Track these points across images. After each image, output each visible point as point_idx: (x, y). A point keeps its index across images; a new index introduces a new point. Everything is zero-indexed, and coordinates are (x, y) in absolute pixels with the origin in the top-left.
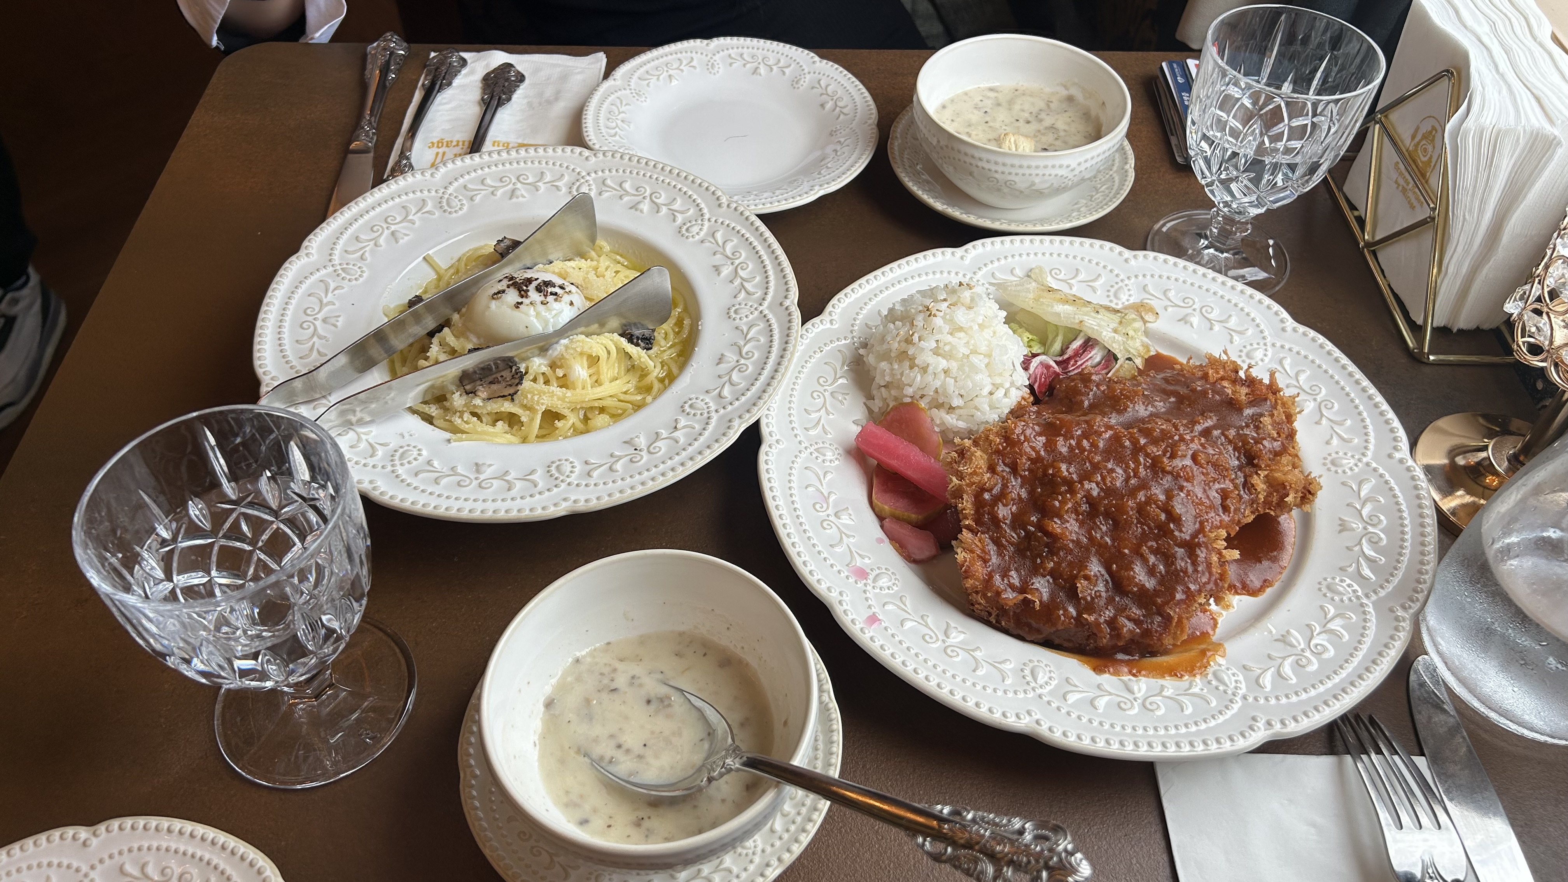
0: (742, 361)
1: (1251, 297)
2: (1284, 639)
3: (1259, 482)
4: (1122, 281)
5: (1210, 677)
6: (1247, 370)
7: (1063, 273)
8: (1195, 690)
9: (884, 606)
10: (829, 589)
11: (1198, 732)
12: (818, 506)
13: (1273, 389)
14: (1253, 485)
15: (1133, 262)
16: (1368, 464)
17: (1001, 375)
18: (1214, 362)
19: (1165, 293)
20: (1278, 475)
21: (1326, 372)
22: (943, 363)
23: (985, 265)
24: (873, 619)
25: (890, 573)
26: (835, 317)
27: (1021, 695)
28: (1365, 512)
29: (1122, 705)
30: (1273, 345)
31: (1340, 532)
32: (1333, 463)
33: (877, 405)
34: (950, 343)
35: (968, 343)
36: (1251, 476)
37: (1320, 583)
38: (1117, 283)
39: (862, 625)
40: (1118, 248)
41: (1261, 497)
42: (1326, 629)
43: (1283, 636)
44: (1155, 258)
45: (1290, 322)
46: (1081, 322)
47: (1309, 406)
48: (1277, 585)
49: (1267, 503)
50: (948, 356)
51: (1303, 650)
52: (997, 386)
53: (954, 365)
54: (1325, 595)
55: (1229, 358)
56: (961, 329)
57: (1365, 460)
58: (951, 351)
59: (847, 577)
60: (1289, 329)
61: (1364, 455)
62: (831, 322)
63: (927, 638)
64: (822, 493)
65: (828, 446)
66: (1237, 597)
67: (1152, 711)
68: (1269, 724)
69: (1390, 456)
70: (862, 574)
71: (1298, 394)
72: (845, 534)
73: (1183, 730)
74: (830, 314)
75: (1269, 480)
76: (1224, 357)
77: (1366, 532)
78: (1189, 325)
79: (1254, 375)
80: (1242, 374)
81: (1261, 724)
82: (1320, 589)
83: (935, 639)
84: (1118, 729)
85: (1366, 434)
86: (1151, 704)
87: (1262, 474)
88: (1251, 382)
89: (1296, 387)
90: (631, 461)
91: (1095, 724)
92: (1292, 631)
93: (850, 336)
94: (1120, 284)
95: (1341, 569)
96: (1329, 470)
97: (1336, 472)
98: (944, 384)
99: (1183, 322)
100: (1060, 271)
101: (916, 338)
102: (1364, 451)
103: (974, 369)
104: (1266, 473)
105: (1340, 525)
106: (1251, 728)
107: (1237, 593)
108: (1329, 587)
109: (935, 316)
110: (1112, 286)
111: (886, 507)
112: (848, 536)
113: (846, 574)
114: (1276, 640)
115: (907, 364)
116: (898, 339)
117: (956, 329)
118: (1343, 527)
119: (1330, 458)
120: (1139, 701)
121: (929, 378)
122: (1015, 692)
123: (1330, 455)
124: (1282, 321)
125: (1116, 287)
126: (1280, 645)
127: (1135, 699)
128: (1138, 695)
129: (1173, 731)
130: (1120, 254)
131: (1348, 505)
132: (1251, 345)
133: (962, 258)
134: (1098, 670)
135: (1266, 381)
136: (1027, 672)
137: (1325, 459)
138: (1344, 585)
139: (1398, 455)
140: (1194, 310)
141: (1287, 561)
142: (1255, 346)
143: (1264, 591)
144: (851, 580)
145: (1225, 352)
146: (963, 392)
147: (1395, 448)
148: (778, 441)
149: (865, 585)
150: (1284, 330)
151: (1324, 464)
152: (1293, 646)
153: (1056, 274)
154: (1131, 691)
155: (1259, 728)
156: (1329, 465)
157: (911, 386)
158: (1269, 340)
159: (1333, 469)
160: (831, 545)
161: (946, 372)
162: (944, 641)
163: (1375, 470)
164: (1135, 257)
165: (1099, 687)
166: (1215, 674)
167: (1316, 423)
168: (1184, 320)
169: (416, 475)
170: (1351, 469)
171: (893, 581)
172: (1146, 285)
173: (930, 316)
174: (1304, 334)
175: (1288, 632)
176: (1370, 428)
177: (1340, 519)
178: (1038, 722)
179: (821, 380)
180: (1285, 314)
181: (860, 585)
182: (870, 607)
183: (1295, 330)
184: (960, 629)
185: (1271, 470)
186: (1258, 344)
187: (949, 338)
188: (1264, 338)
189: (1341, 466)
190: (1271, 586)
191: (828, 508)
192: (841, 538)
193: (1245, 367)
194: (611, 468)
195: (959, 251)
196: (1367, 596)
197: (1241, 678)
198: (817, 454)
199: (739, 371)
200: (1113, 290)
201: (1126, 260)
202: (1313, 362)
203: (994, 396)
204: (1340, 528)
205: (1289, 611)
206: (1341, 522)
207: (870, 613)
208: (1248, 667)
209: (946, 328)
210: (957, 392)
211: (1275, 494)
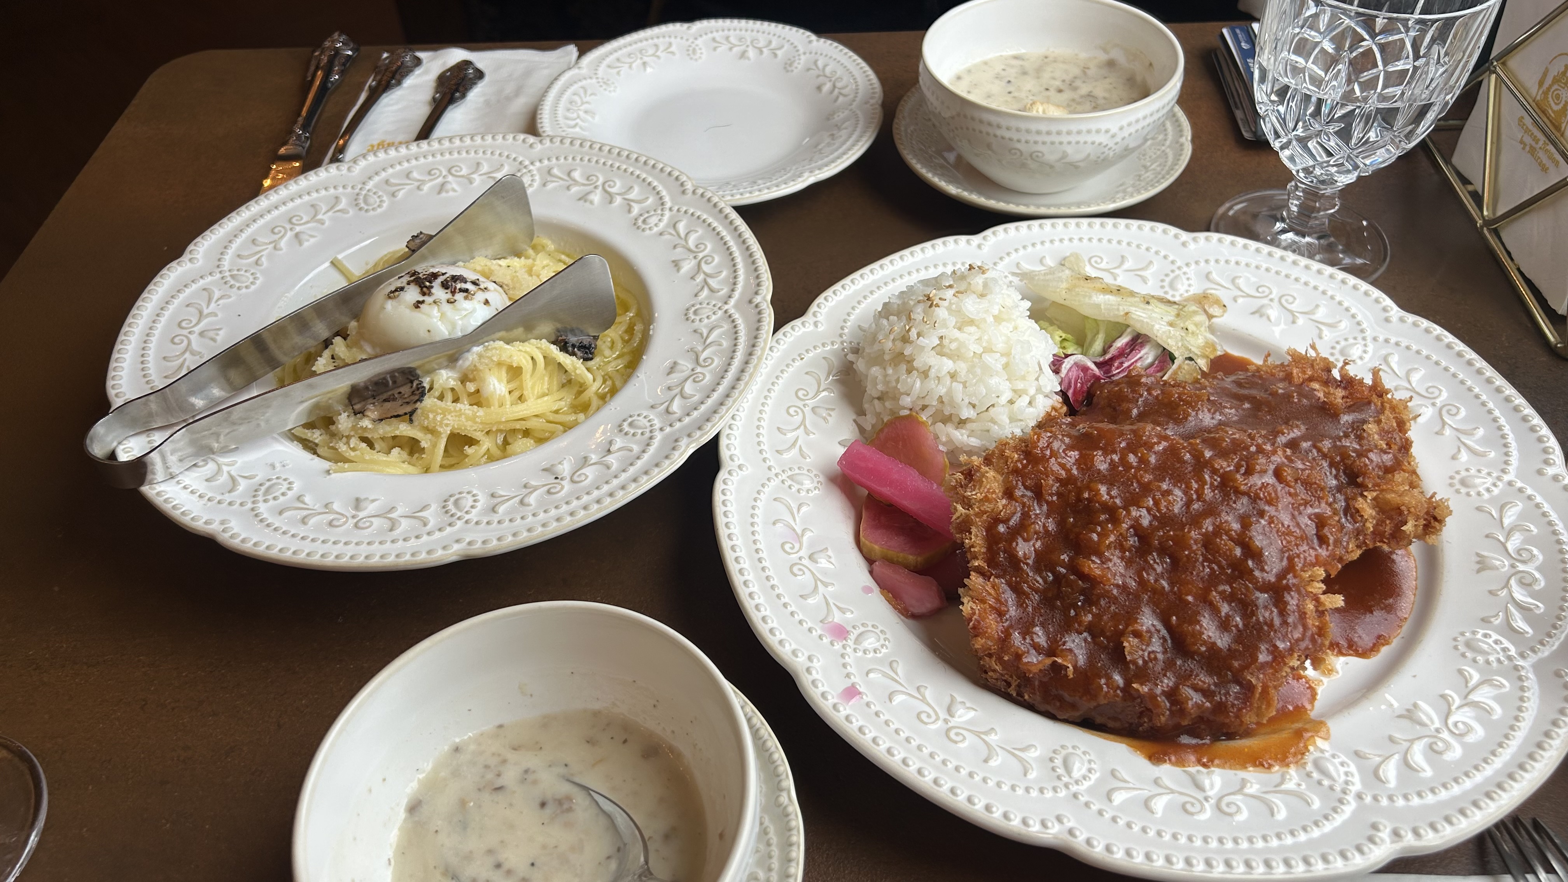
0: (699, 370)
1: (1343, 282)
2: (1410, 715)
3: (1366, 507)
4: (1179, 268)
5: (1309, 767)
6: (1342, 368)
7: (1105, 260)
8: (1290, 785)
9: (867, 674)
10: (794, 653)
11: (1296, 847)
12: (787, 547)
13: (1378, 390)
14: (1357, 511)
15: (1192, 246)
16: (1510, 484)
17: (1023, 378)
18: (1298, 359)
19: (1233, 281)
20: (1391, 496)
21: (1446, 369)
22: (948, 365)
23: (1008, 254)
24: (851, 692)
25: (878, 631)
26: (820, 318)
27: (1049, 794)
28: (1511, 546)
29: (1188, 807)
30: (1375, 339)
31: (1478, 571)
32: (1463, 482)
33: (869, 422)
34: (956, 339)
35: (980, 339)
36: (1354, 499)
37: (1455, 639)
38: (1173, 271)
39: (835, 701)
40: (1173, 230)
41: (1370, 526)
42: (1468, 701)
43: (1408, 710)
44: (1220, 241)
45: (1395, 311)
46: (1127, 314)
47: (1427, 413)
48: (1396, 643)
49: (1378, 534)
50: (954, 356)
51: (1437, 730)
52: (1018, 393)
53: (962, 367)
54: (1463, 655)
55: (1318, 354)
56: (972, 322)
57: (1506, 478)
58: (958, 349)
59: (820, 637)
60: (1394, 319)
61: (1503, 471)
62: (816, 324)
63: (923, 717)
64: (794, 530)
65: (805, 472)
66: (1342, 659)
67: (1230, 815)
68: (1396, 834)
69: (1540, 472)
70: (840, 632)
71: (1411, 398)
72: (822, 582)
73: (1274, 843)
74: (814, 314)
75: (1380, 505)
76: (1312, 353)
77: (1513, 571)
78: (1265, 318)
79: (1352, 374)
80: (1336, 374)
81: (1385, 834)
82: (1456, 648)
83: (934, 717)
84: (1183, 840)
85: (1506, 445)
86: (1228, 805)
87: (1370, 495)
88: (1348, 383)
89: (1407, 389)
90: (549, 492)
91: (1152, 833)
92: (1420, 703)
93: (839, 340)
94: (1177, 272)
95: (1483, 620)
96: (1458, 492)
97: (1468, 494)
98: (950, 391)
99: (1257, 315)
100: (1101, 259)
101: (913, 333)
102: (1505, 466)
103: (986, 369)
104: (1375, 494)
105: (1478, 563)
106: (1371, 840)
107: (1341, 653)
108: (1468, 645)
109: (937, 306)
110: (1167, 275)
111: (876, 547)
112: (826, 585)
113: (819, 632)
114: (1400, 716)
115: (903, 367)
116: (892, 337)
117: (965, 322)
118: (1482, 565)
119: (1458, 477)
120: (1212, 801)
121: (932, 384)
122: (1041, 791)
123: (1458, 472)
124: (1385, 310)
125: (1172, 275)
126: (1405, 723)
127: (1206, 799)
128: (1210, 793)
129: (1260, 844)
130: (1176, 236)
131: (1487, 536)
132: (1346, 340)
133: (979, 246)
134: (1155, 758)
135: (1368, 381)
136: (1058, 762)
137: (1451, 478)
138: (1490, 641)
139: (1550, 471)
140: (1271, 300)
141: (1408, 610)
142: (1351, 341)
143: (1378, 651)
144: (826, 640)
145: (1313, 347)
146: (974, 401)
147: (1547, 462)
148: (740, 467)
149: (844, 647)
150: (1387, 320)
151: (1451, 485)
152: (1422, 724)
153: (1096, 262)
154: (1199, 787)
155: (1382, 840)
156: (1458, 486)
157: (908, 395)
158: (1369, 334)
159: (1463, 490)
160: (801, 596)
161: (953, 376)
162: (946, 721)
163: (1521, 490)
164: (1194, 239)
165: (1156, 782)
166: (1317, 764)
167: (1437, 433)
168: (1259, 312)
169: (281, 513)
170: (1488, 490)
171: (882, 642)
172: (1209, 273)
173: (931, 306)
174: (1415, 324)
175: (1415, 705)
176: (1511, 438)
177: (1478, 555)
178: (1071, 832)
179: (800, 394)
180: (1388, 302)
181: (838, 646)
182: (848, 676)
183: (1402, 320)
184: (968, 705)
185: (1382, 491)
186: (1355, 338)
187: (956, 334)
188: (1362, 331)
189: (1474, 486)
190: (1387, 643)
191: (800, 548)
192: (816, 587)
193: (1340, 365)
194: (522, 502)
195: (976, 239)
196: (1522, 656)
197: (1353, 768)
198: (790, 482)
199: (694, 381)
200: (1168, 280)
201: (1184, 244)
202: (1428, 357)
203: (1016, 406)
204: (1478, 566)
205: (1414, 676)
206: (1479, 559)
207: (848, 683)
208: (1362, 754)
209: (952, 321)
210: (967, 401)
211: (1388, 522)
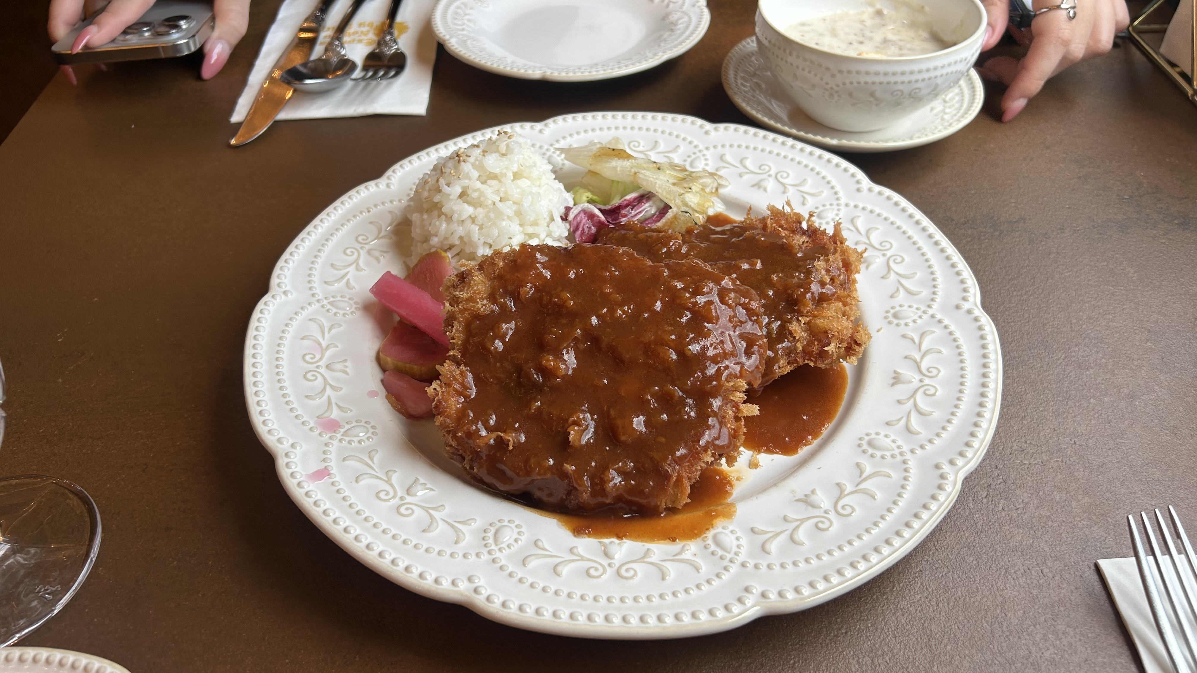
1: (829, 161)
2: (806, 501)
3: (797, 328)
4: (700, 151)
5: (710, 541)
6: (811, 222)
7: (642, 144)
8: (687, 555)
9: (343, 460)
10: (279, 440)
12: (308, 358)
13: (836, 239)
14: (791, 333)
15: (713, 133)
16: (933, 316)
18: (775, 213)
19: (741, 161)
20: (820, 322)
21: (899, 228)
22: (469, 210)
23: (564, 138)
24: (322, 474)
25: (363, 424)
26: (393, 181)
27: (471, 559)
28: (924, 366)
29: (592, 571)
30: (849, 207)
31: (892, 385)
32: (895, 316)
34: (478, 190)
35: (499, 190)
36: (790, 321)
37: (860, 439)
38: (694, 153)
39: (303, 479)
40: (699, 121)
41: (800, 346)
42: (858, 488)
43: (806, 495)
44: (736, 130)
45: (866, 183)
47: (878, 262)
48: (814, 442)
49: (806, 352)
50: (476, 204)
51: (826, 512)
52: (530, 236)
53: (480, 212)
54: (864, 452)
55: (793, 210)
56: (494, 177)
57: (930, 312)
58: (479, 198)
59: (312, 429)
60: (865, 189)
61: (929, 306)
62: (388, 185)
63: (382, 495)
64: (319, 344)
65: (346, 299)
66: (769, 456)
67: (626, 578)
68: (764, 596)
69: (957, 307)
70: (332, 426)
71: (866, 249)
72: (331, 386)
73: (656, 602)
74: (389, 177)
75: (810, 328)
76: (788, 210)
77: (921, 384)
78: (762, 189)
79: (818, 226)
80: (804, 224)
81: (753, 596)
82: (860, 446)
83: (392, 494)
84: (589, 600)
85: (935, 286)
86: (627, 570)
87: (803, 320)
88: (812, 232)
89: (865, 243)
91: (563, 595)
92: (817, 489)
94: (698, 154)
95: (888, 424)
96: (889, 323)
97: (899, 326)
98: (469, 234)
99: (756, 187)
100: (639, 143)
101: (443, 184)
102: (931, 303)
103: (500, 214)
104: (808, 319)
105: (894, 378)
106: (741, 601)
108: (870, 443)
109: (463, 161)
110: (689, 156)
111: (389, 359)
112: (334, 389)
113: (312, 425)
114: (797, 500)
115: (436, 213)
116: (427, 187)
117: (487, 177)
118: (897, 380)
119: (892, 311)
120: (615, 567)
121: (454, 226)
122: (465, 556)
123: (893, 308)
124: (858, 182)
125: (693, 156)
126: (802, 505)
127: (610, 565)
128: (615, 560)
129: (643, 603)
130: (701, 127)
131: (906, 357)
132: (824, 206)
134: (578, 532)
135: (830, 232)
136: (491, 534)
137: (887, 312)
138: (888, 440)
139: (966, 306)
140: (770, 176)
142: (828, 207)
143: (799, 450)
144: (316, 432)
145: (791, 206)
146: (490, 241)
147: (966, 299)
148: (285, 293)
149: (331, 438)
150: (859, 189)
151: (886, 318)
152: (814, 506)
153: (634, 146)
154: (606, 554)
155: (750, 601)
156: (891, 319)
157: (436, 236)
158: (843, 201)
159: (895, 321)
160: (307, 397)
161: (473, 219)
162: (402, 498)
163: (940, 321)
164: (716, 129)
165: (571, 550)
166: (715, 538)
167: (883, 277)
168: (758, 185)
170: (914, 321)
171: (369, 435)
172: (724, 155)
173: (458, 162)
174: (880, 193)
175: (813, 491)
176: (940, 281)
177: (895, 372)
178: (476, 591)
179: (360, 239)
180: (862, 176)
181: (326, 437)
182: (325, 460)
183: (870, 190)
184: (428, 486)
185: (815, 316)
186: (831, 205)
187: (478, 185)
188: (838, 199)
189: (904, 318)
190: (807, 445)
191: (321, 359)
192: (324, 389)
193: (811, 219)
195: (538, 126)
196: (913, 452)
197: (743, 541)
198: (329, 307)
200: (689, 160)
201: (707, 133)
202: (886, 219)
204: (894, 381)
205: (819, 468)
206: (895, 375)
207: (323, 465)
208: (756, 530)
209: (475, 174)
210: (482, 241)
211: (816, 343)
